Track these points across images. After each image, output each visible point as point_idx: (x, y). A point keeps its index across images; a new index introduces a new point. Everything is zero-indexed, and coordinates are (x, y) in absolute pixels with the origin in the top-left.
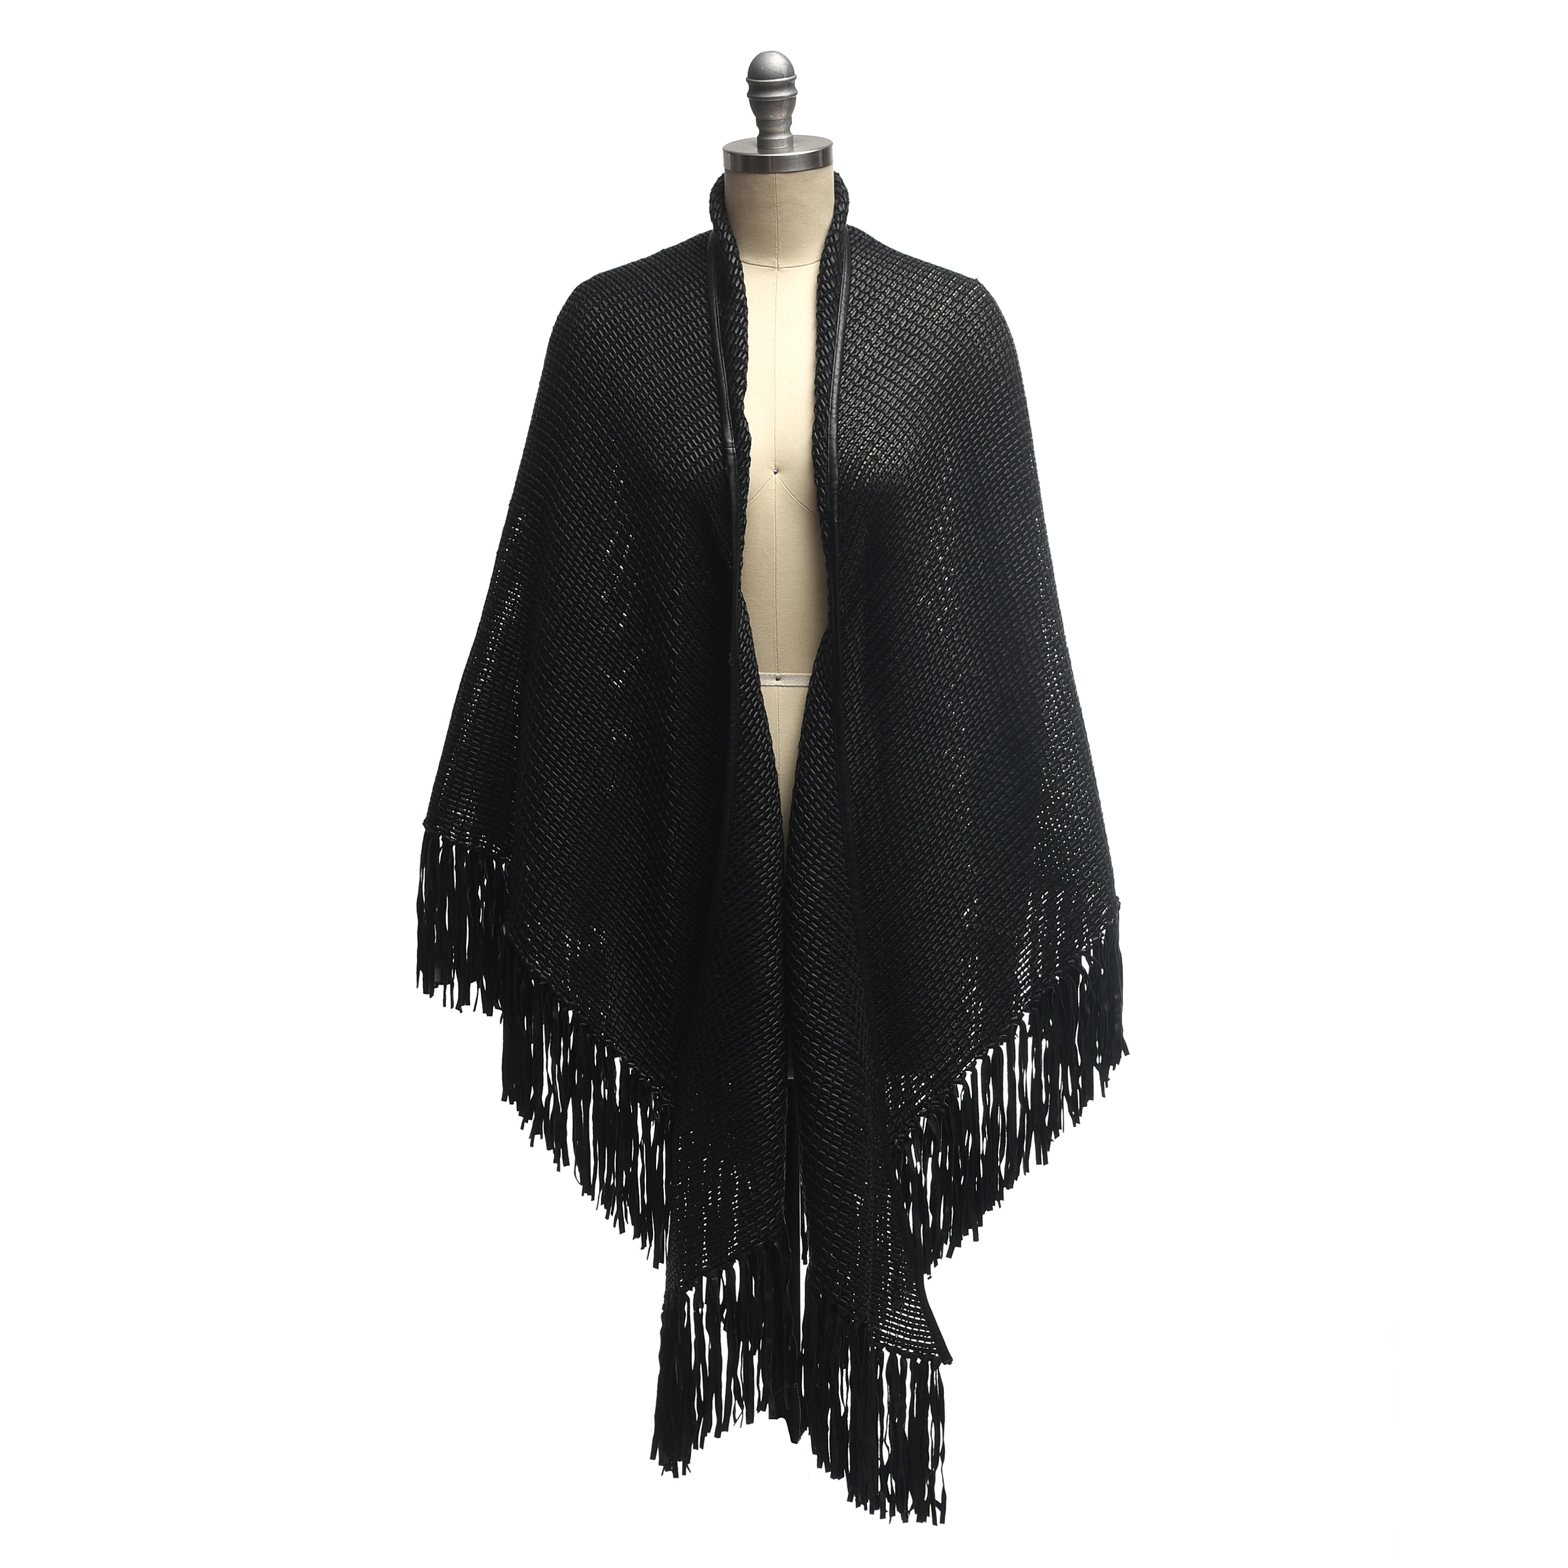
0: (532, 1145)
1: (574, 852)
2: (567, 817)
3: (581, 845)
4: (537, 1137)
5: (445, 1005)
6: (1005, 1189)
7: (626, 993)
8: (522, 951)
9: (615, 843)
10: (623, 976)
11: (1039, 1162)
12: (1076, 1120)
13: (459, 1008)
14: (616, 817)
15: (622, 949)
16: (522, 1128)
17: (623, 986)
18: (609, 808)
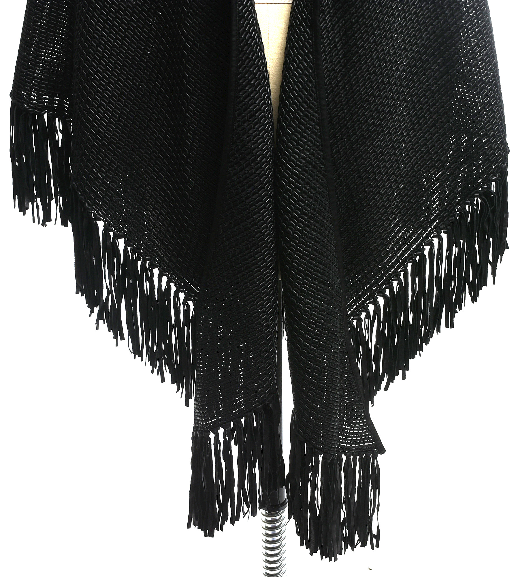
0: (97, 329)
1: (117, 127)
2: (110, 102)
3: (122, 122)
4: (101, 321)
5: (34, 222)
6: (424, 344)
7: (160, 225)
8: (82, 197)
9: (147, 120)
10: (157, 213)
11: (447, 326)
12: (474, 299)
13: (44, 224)
14: (147, 101)
15: (156, 194)
16: (90, 315)
17: (157, 220)
18: (141, 95)
